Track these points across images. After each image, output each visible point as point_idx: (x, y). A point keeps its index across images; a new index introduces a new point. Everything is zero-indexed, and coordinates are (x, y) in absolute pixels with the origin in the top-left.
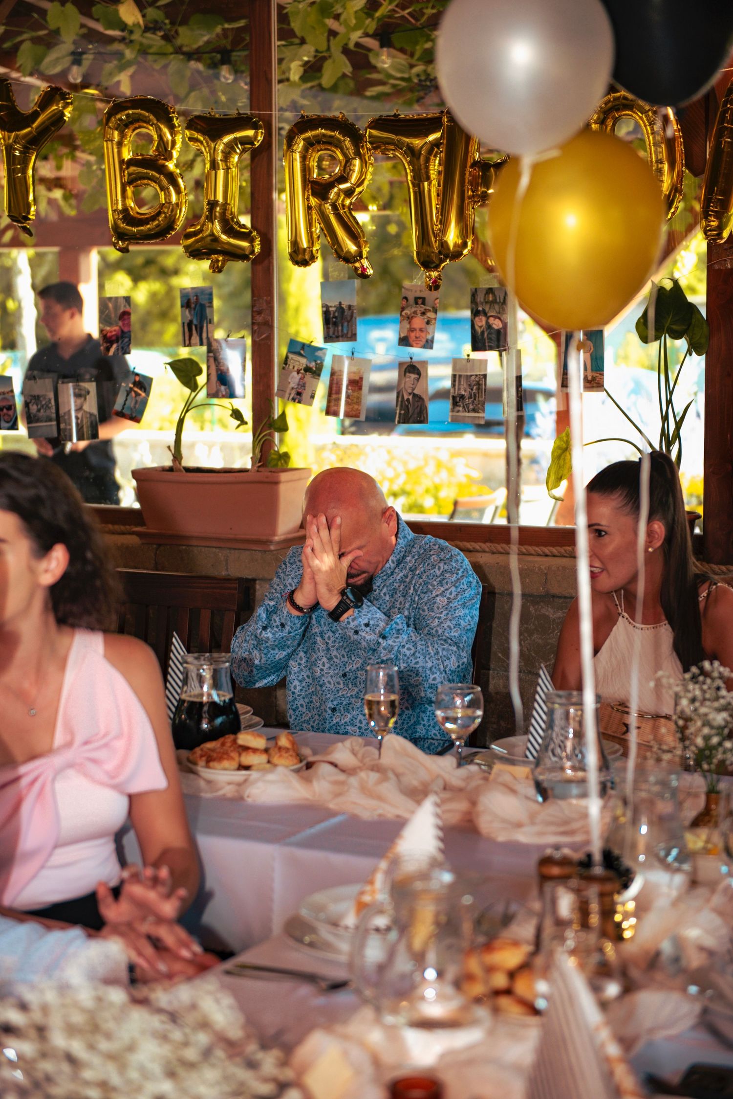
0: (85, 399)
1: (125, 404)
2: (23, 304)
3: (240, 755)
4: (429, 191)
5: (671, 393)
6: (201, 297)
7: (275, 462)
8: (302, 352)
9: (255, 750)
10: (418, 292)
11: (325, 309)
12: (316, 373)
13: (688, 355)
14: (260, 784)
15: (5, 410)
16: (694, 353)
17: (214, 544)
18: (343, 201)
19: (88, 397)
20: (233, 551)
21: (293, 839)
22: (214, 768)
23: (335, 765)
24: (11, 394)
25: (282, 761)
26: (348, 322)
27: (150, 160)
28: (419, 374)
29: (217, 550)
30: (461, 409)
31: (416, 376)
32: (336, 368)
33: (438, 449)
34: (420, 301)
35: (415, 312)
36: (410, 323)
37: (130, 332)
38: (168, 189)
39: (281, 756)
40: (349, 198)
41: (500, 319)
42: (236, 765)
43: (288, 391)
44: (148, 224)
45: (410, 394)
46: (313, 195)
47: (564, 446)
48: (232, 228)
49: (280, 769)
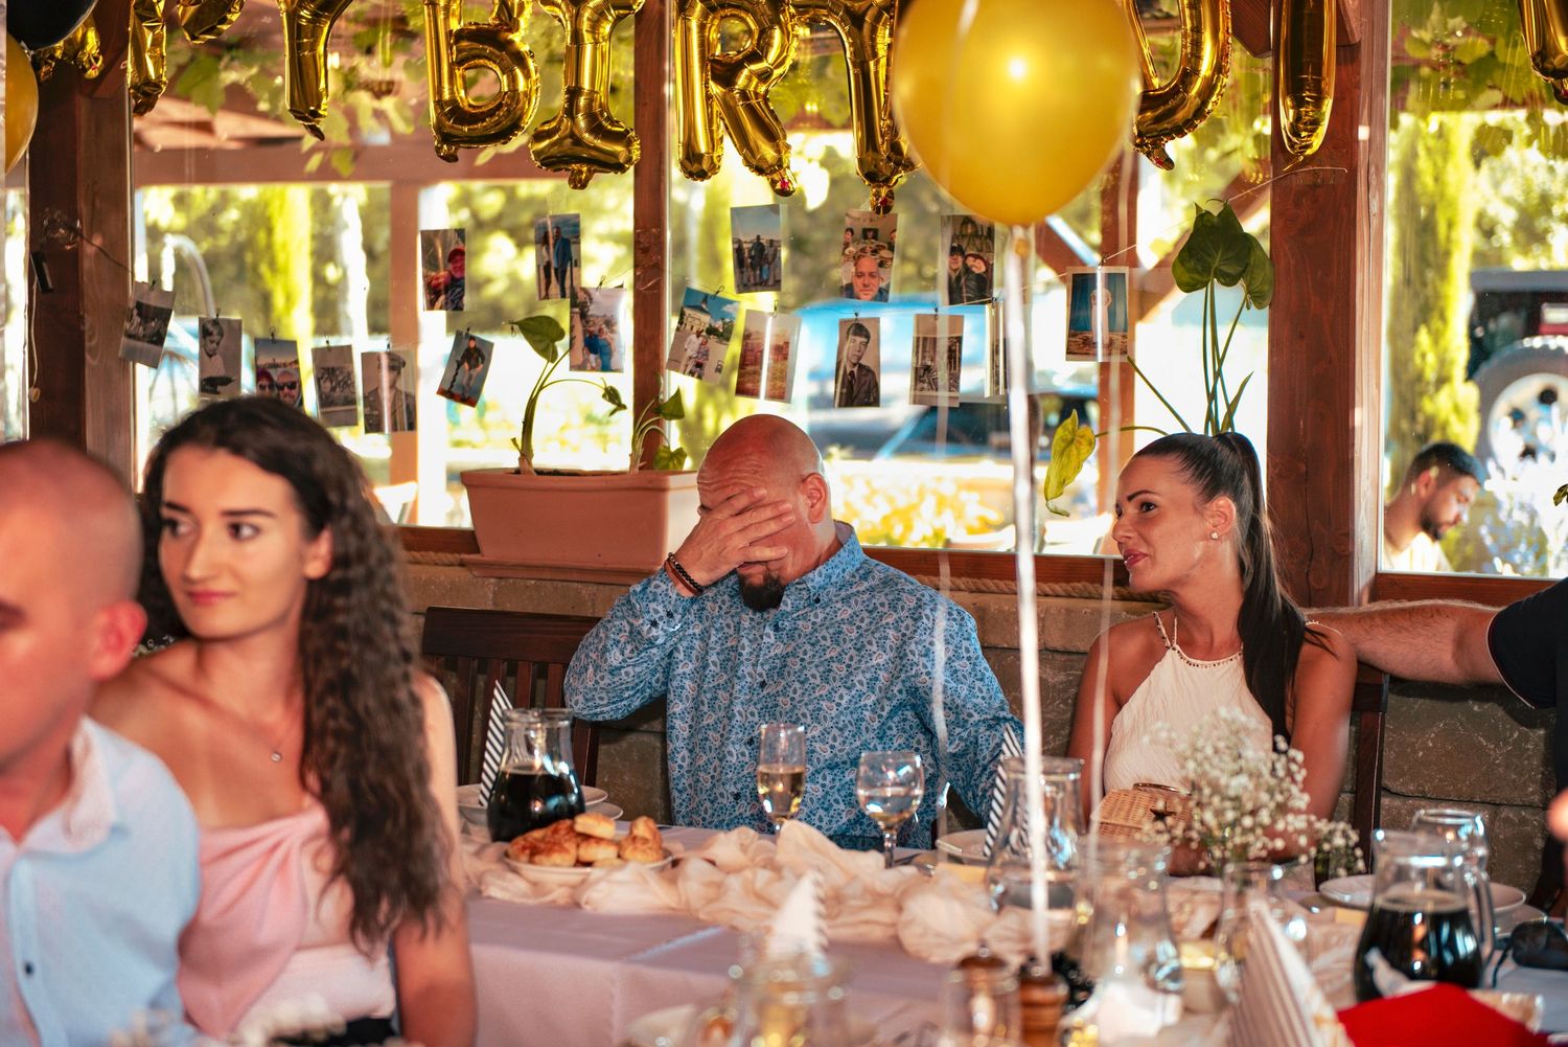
0: (399, 373)
1: (454, 380)
2: (350, 273)
3: (578, 846)
4: (876, 73)
5: (1221, 362)
6: (563, 229)
7: (665, 463)
8: (704, 306)
9: (599, 840)
10: (868, 221)
11: (736, 246)
12: (724, 335)
13: (1245, 308)
14: (603, 886)
15: (286, 390)
16: (1253, 307)
17: (576, 577)
18: (757, 86)
19: (402, 370)
20: (601, 587)
21: (641, 956)
22: (541, 864)
23: (712, 863)
24: (294, 366)
25: (639, 856)
26: (770, 264)
27: (488, 31)
28: (868, 336)
29: (580, 586)
30: (926, 385)
31: (865, 340)
32: (752, 329)
33: (939, 479)
34: (870, 234)
35: (863, 250)
36: (855, 265)
37: (463, 278)
38: (512, 71)
39: (635, 849)
40: (765, 82)
41: (982, 259)
42: (573, 861)
43: (684, 362)
44: (484, 121)
45: (855, 365)
46: (714, 79)
47: (1070, 437)
48: (600, 126)
49: (632, 867)
